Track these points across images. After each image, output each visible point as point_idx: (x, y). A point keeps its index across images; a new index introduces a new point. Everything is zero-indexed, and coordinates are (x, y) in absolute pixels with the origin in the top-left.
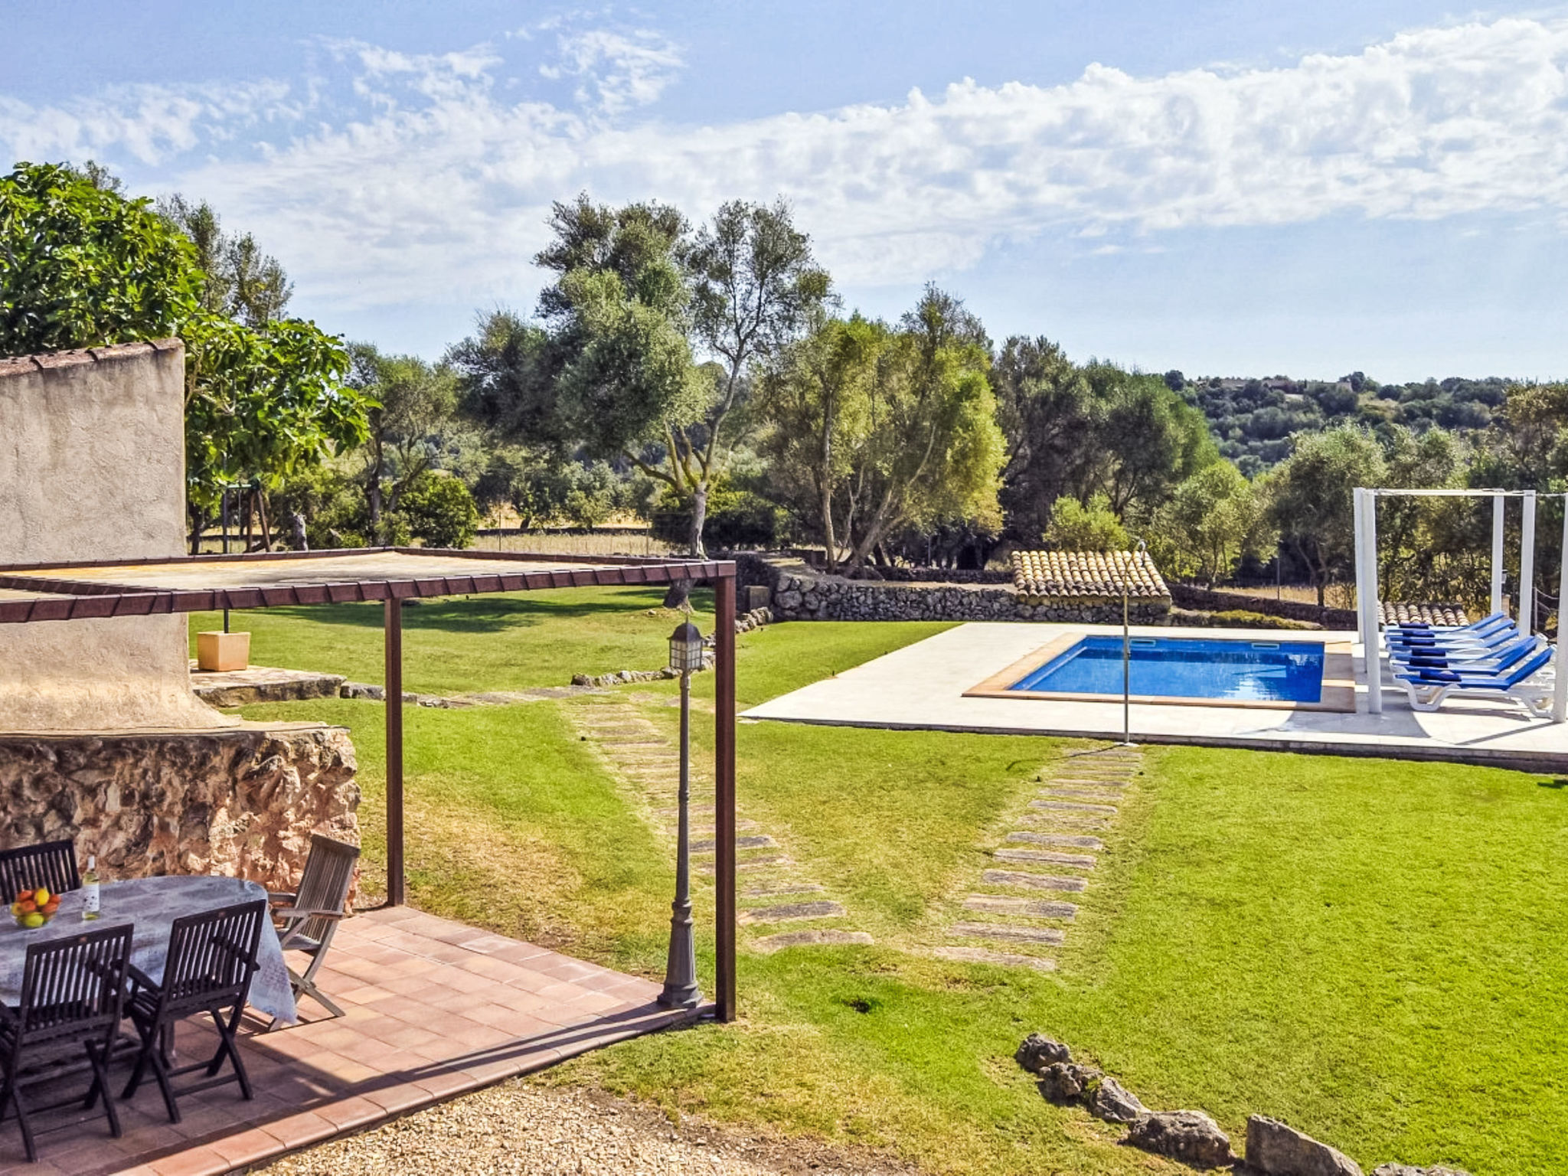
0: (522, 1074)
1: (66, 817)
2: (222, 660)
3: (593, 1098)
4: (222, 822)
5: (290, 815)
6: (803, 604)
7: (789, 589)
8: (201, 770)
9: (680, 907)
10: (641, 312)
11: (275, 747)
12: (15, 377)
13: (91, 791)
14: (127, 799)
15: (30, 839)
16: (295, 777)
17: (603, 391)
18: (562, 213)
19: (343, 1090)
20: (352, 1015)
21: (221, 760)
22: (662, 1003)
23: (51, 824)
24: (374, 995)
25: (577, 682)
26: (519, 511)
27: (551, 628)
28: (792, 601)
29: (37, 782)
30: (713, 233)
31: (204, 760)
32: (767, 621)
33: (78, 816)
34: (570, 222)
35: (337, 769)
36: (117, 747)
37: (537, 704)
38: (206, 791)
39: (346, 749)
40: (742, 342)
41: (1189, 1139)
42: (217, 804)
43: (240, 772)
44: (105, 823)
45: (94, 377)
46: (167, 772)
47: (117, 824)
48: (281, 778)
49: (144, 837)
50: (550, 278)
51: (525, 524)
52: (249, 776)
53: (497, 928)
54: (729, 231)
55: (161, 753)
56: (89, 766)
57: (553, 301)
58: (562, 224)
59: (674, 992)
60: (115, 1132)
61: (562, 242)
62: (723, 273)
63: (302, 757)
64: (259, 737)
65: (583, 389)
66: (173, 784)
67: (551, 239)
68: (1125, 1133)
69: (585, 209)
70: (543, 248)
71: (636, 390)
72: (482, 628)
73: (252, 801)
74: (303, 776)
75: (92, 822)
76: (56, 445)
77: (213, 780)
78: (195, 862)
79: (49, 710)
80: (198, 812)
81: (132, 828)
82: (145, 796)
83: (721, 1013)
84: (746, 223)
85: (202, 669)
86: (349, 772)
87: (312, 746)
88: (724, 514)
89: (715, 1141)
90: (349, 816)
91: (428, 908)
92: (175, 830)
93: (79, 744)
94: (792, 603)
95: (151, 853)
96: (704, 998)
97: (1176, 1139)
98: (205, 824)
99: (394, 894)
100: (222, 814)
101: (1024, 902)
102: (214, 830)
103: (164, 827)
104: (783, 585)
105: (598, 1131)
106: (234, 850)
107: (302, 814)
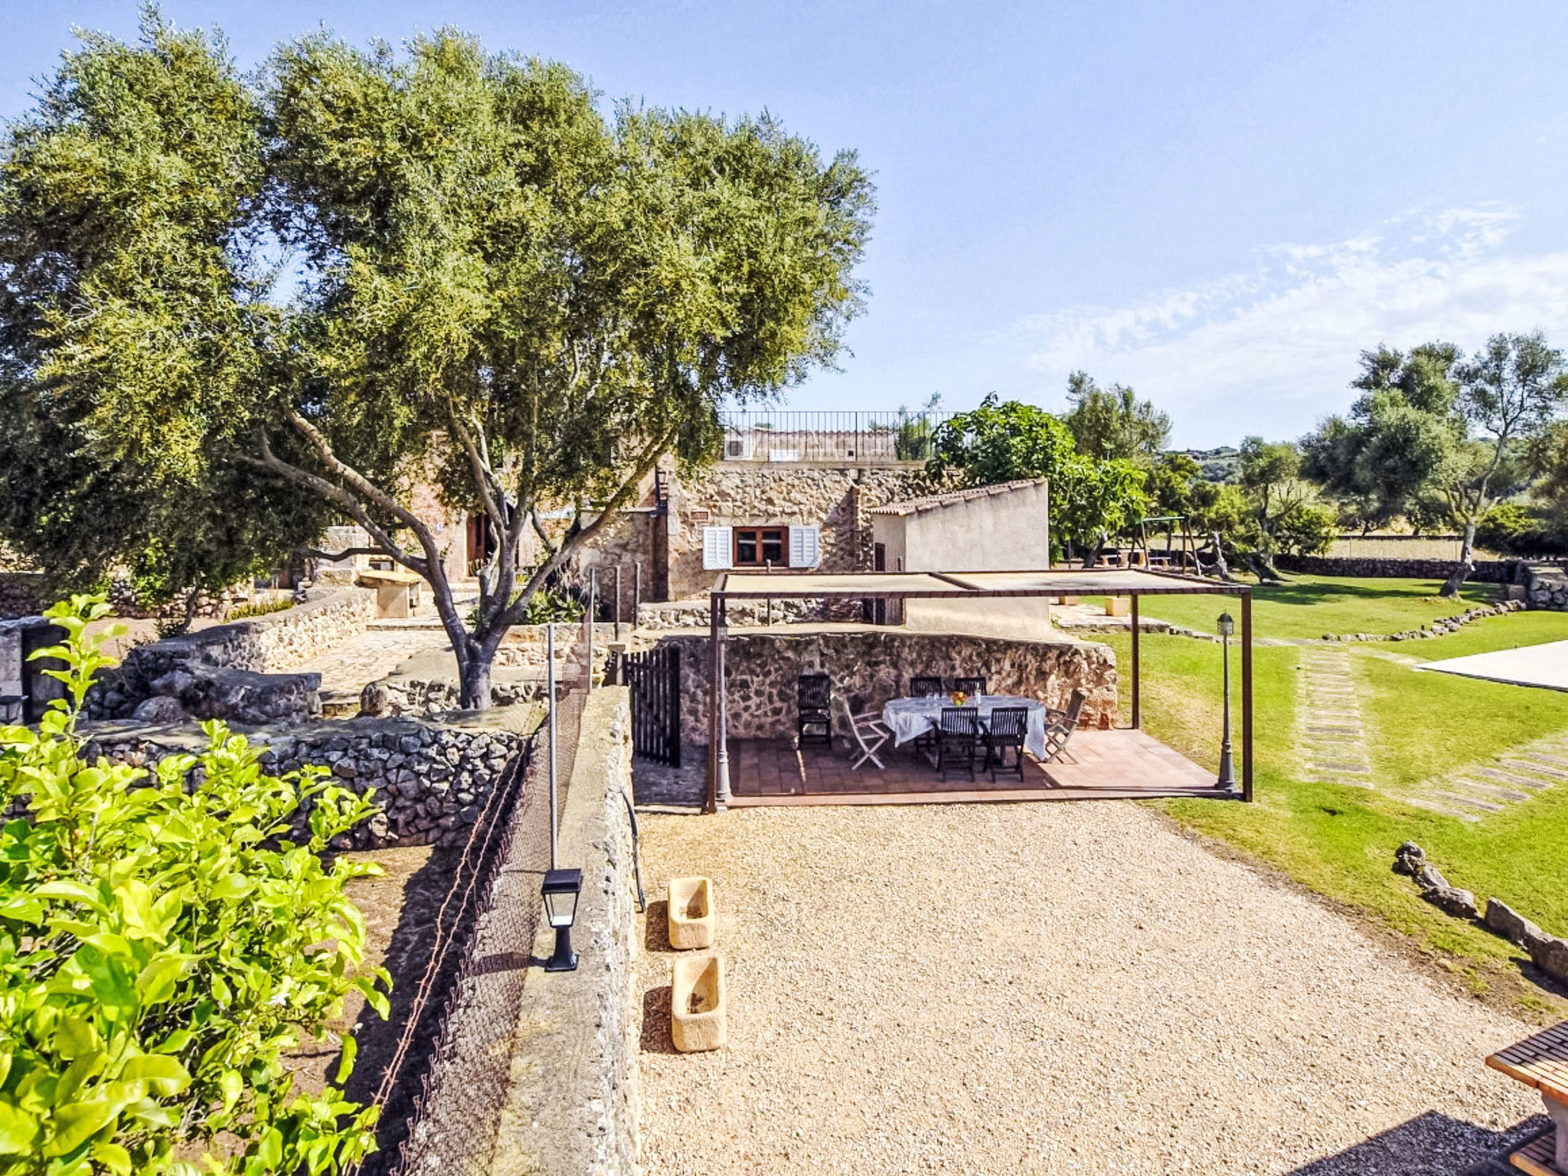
0: (1133, 798)
1: (989, 670)
2: (1115, 612)
3: (1155, 813)
4: (1053, 680)
5: (1083, 681)
6: (1552, 600)
7: (1540, 589)
8: (1044, 658)
9: (1225, 746)
10: (1413, 414)
11: (1077, 652)
12: (979, 498)
13: (998, 661)
14: (1013, 666)
15: (976, 675)
16: (1085, 665)
17: (1390, 463)
18: (1367, 356)
19: (1056, 786)
20: (1082, 764)
21: (1053, 654)
22: (1216, 787)
23: (983, 671)
24: (1096, 759)
25: (1325, 638)
26: (1411, 523)
27: (1352, 603)
28: (1544, 597)
29: (979, 655)
30: (1485, 355)
31: (1045, 654)
32: (1519, 609)
33: (993, 669)
34: (1373, 361)
35: (1105, 665)
36: (1009, 645)
37: (1286, 648)
38: (1046, 666)
39: (1111, 658)
40: (1507, 425)
41: (1450, 900)
42: (1051, 673)
43: (1062, 660)
44: (1004, 674)
45: (1010, 496)
46: (1029, 657)
47: (1008, 675)
48: (1079, 665)
49: (1019, 683)
50: (1358, 394)
51: (1416, 532)
52: (1065, 662)
53: (1173, 747)
54: (1499, 354)
55: (1027, 650)
56: (998, 651)
57: (1361, 408)
58: (1367, 362)
59: (1223, 781)
60: (973, 780)
61: (1366, 373)
62: (1496, 380)
63: (1088, 658)
64: (1071, 647)
65: (1375, 463)
66: (1032, 662)
67: (1362, 372)
68: (1421, 891)
69: (1383, 352)
70: (1355, 378)
71: (1410, 462)
72: (1304, 602)
73: (1067, 673)
74: (1089, 665)
75: (999, 673)
76: (995, 524)
77: (1049, 663)
78: (1040, 694)
79: (991, 628)
80: (1042, 675)
81: (1014, 678)
82: (1020, 665)
83: (1245, 796)
84: (1510, 346)
85: (1108, 615)
86: (1111, 667)
87: (1093, 654)
88: (1528, 534)
89: (1194, 838)
90: (1111, 686)
91: (1149, 733)
92: (1032, 681)
93: (995, 642)
94: (1543, 599)
95: (1023, 688)
96: (1237, 787)
97: (1443, 899)
98: (1045, 680)
99: (1135, 724)
100: (1053, 677)
101: (1494, 787)
102: (1049, 684)
103: (1027, 678)
104: (1535, 586)
105: (1147, 824)
106: (1058, 693)
107: (1089, 682)
